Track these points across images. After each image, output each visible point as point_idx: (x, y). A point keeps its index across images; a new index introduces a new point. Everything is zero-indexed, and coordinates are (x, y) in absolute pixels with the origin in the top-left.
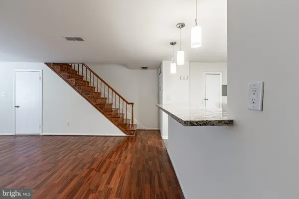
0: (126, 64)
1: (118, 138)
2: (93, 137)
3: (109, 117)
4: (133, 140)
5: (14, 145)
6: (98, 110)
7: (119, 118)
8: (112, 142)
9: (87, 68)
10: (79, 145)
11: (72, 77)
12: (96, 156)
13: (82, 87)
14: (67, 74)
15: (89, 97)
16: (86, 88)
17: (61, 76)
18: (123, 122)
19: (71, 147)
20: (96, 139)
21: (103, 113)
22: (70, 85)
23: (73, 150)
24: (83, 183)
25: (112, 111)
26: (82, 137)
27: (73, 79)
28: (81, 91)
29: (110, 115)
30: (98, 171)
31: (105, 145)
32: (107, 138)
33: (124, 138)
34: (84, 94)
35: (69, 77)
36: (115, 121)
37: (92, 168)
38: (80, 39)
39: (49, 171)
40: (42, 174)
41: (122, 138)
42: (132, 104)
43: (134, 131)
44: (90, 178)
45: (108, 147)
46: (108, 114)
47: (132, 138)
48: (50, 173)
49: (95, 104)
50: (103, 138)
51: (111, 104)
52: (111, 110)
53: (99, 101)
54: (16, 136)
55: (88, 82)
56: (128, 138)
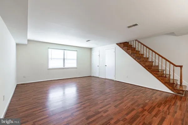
0: (173, 33)
1: (164, 93)
2: (143, 88)
3: (156, 75)
4: (182, 99)
5: (105, 83)
6: (147, 70)
7: (166, 77)
8: (159, 95)
9: (139, 42)
10: (134, 91)
11: (129, 49)
12: (147, 101)
13: (135, 55)
14: (126, 48)
15: (140, 61)
16: (138, 55)
17: (123, 50)
18: (169, 81)
19: (130, 91)
20: (145, 89)
21: (151, 73)
22: (129, 54)
23: (131, 93)
24: (139, 116)
25: (159, 71)
26: (136, 86)
27: (130, 51)
28: (134, 57)
29: (157, 74)
30: (150, 113)
31: (154, 96)
32: (155, 91)
33: (171, 94)
34: (136, 59)
35: (128, 49)
36: (162, 79)
37: (145, 108)
38: (136, 25)
39: (120, 100)
40: (117, 101)
41: (170, 95)
42: (181, 67)
43: (183, 91)
44: (144, 115)
45: (156, 99)
46: (155, 74)
47: (181, 98)
48: (120, 102)
49: (144, 65)
50: (151, 90)
51: (158, 66)
52: (157, 70)
53: (147, 64)
54: (105, 79)
55: (139, 51)
56: (176, 96)
